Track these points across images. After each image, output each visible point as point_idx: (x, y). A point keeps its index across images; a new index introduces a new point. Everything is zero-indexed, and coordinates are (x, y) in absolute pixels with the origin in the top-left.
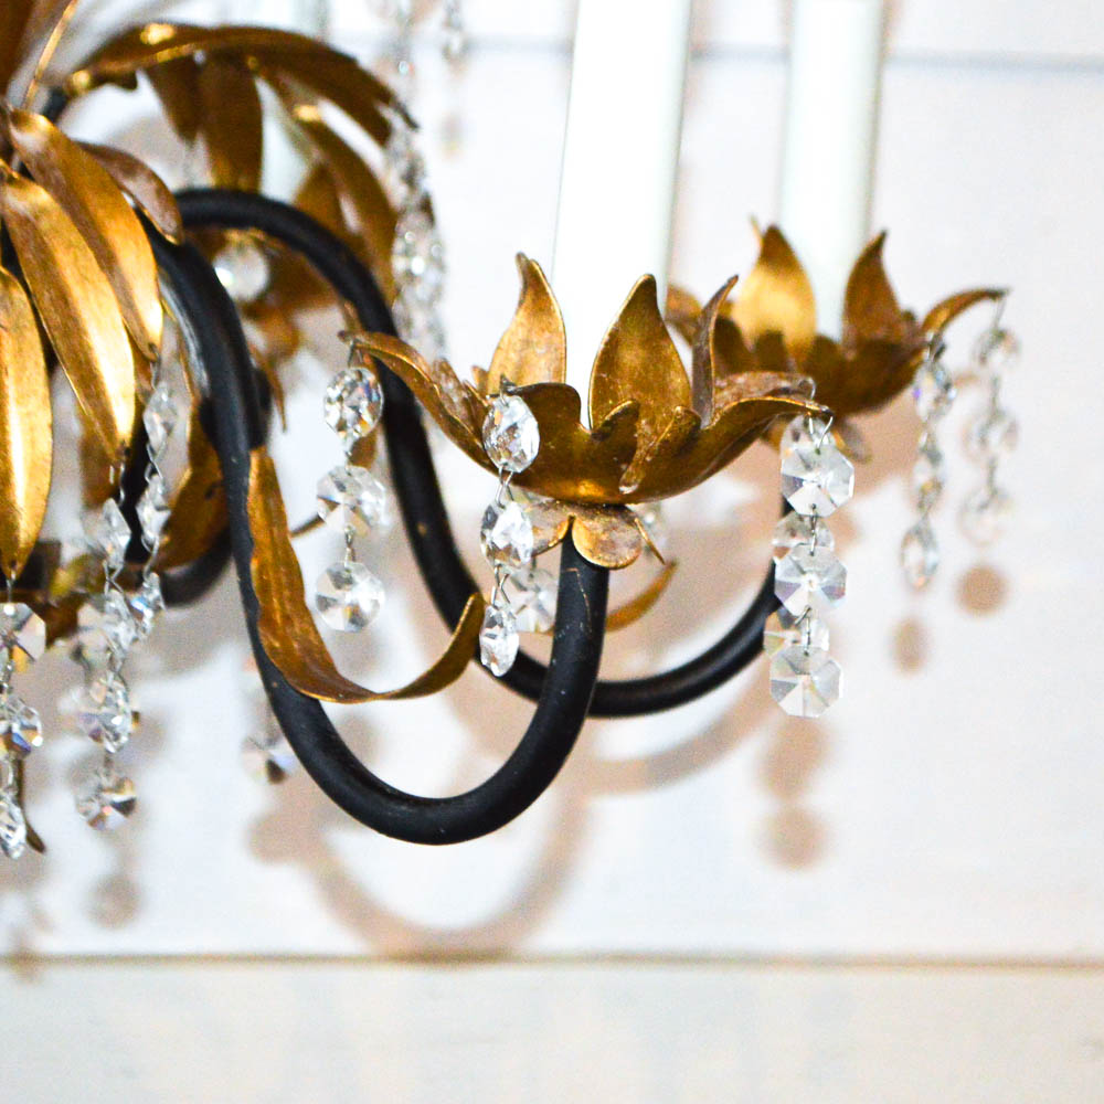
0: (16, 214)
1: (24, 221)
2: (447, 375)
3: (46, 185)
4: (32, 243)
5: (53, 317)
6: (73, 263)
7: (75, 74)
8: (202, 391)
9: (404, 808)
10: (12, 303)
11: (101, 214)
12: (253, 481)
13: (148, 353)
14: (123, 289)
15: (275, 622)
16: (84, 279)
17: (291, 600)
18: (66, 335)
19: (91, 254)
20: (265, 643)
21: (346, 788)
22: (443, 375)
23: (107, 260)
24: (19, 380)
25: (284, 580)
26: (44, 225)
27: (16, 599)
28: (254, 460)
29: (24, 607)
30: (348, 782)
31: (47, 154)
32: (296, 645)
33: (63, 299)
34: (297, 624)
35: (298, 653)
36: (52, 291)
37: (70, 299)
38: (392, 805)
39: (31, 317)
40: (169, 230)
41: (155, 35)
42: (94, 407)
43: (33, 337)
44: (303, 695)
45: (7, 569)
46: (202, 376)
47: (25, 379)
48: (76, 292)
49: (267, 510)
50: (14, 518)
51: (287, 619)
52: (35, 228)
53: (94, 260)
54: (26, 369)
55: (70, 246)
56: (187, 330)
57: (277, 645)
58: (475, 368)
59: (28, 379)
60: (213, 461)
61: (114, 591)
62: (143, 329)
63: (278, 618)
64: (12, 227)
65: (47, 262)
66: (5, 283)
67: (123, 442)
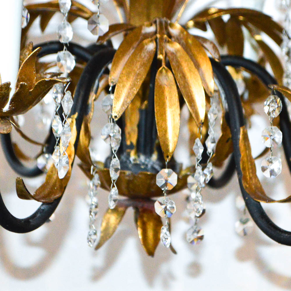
0: (170, 51)
1: (172, 54)
3: (179, 43)
5: (181, 82)
6: (187, 66)
7: (189, 22)
8: (226, 109)
9: (286, 235)
10: (168, 78)
11: (196, 53)
12: (241, 136)
13: (209, 95)
14: (202, 75)
15: (247, 179)
16: (190, 71)
17: (252, 173)
18: (185, 87)
19: (192, 63)
20: (244, 185)
21: (268, 229)
23: (197, 66)
24: (170, 101)
25: (250, 167)
26: (178, 55)
27: (168, 168)
28: (241, 130)
29: (171, 170)
30: (269, 228)
31: (180, 36)
32: (253, 186)
33: (184, 76)
34: (254, 180)
35: (254, 189)
36: (181, 74)
38: (283, 234)
39: (174, 81)
41: (213, 11)
42: (193, 109)
43: (175, 87)
44: (256, 201)
45: (166, 158)
46: (226, 105)
47: (172, 100)
48: (188, 75)
49: (245, 145)
50: (168, 143)
51: (251, 178)
52: (176, 56)
53: (193, 65)
54: (172, 98)
55: (186, 61)
57: (247, 186)
59: (173, 100)
60: (229, 131)
61: (198, 167)
62: (208, 87)
63: (248, 178)
64: (169, 55)
65: (179, 65)
66: (167, 71)
67: (202, 121)
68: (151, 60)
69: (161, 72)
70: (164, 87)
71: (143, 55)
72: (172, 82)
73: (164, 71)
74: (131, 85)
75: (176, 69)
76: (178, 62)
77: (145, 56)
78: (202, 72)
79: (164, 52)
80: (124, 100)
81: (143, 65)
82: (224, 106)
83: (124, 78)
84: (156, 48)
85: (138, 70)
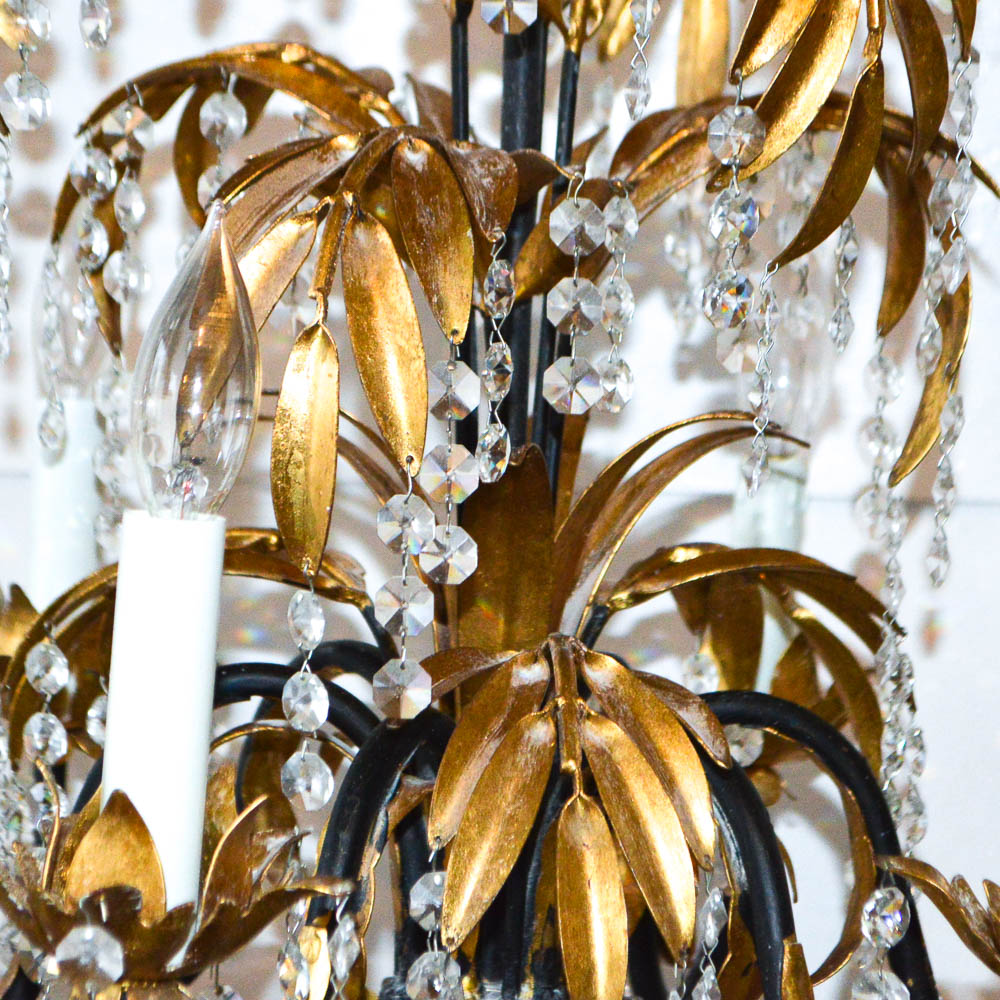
0: (594, 746)
1: (601, 752)
2: (964, 891)
3: (616, 719)
4: (608, 772)
5: (627, 837)
6: (643, 789)
8: (741, 885)
10: (593, 825)
11: (662, 743)
12: (786, 965)
13: (704, 864)
14: (683, 807)
16: (653, 804)
18: (638, 851)
19: (657, 780)
22: (961, 891)
23: (669, 783)
24: (599, 891)
26: (618, 756)
28: (787, 946)
31: (614, 689)
33: (635, 820)
36: (627, 814)
37: (641, 821)
39: (608, 835)
40: (719, 755)
42: (662, 913)
43: (611, 854)
46: (741, 873)
47: (605, 891)
48: (645, 813)
52: (610, 757)
53: (659, 785)
54: (605, 882)
55: (639, 774)
56: (728, 833)
58: (985, 881)
60: (749, 945)
62: (698, 841)
64: (592, 758)
65: (621, 788)
66: (587, 806)
67: (685, 943)
68: (545, 777)
69: (572, 808)
70: (582, 853)
71: (521, 759)
72: (603, 838)
73: (580, 807)
74: (490, 851)
75: (614, 799)
76: (618, 780)
77: (526, 763)
78: (682, 799)
79: (579, 752)
80: (474, 893)
81: (524, 790)
82: (736, 875)
83: (473, 832)
84: (557, 739)
85: (508, 807)
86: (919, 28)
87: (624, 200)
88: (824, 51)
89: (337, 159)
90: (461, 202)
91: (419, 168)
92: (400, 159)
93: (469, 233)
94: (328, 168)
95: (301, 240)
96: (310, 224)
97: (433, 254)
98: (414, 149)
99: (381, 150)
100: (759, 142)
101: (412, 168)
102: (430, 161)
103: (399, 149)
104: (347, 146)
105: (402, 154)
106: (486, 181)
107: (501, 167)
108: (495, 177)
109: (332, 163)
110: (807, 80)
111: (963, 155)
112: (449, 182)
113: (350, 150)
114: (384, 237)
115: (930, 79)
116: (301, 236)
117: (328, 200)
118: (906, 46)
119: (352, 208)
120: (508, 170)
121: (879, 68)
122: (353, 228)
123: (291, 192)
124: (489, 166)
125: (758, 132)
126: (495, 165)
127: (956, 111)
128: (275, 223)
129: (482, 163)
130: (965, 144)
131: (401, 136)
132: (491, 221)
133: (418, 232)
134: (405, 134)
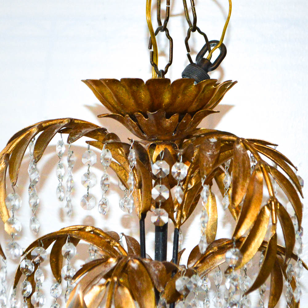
86: (287, 223)
87: (197, 276)
88: (259, 231)
89: (110, 266)
90: (150, 279)
91: (136, 268)
92: (130, 266)
93: (153, 289)
94: (108, 269)
95: (101, 293)
96: (103, 288)
97: (142, 296)
98: (134, 262)
99: (124, 263)
100: (240, 259)
101: (133, 268)
102: (139, 266)
103: (129, 263)
104: (113, 262)
105: (130, 264)
106: (156, 272)
107: (160, 267)
108: (159, 271)
109: (109, 268)
110: (254, 240)
111: (300, 260)
112: (145, 272)
113: (114, 263)
114: (127, 291)
115: (290, 237)
116: (101, 291)
117: (109, 280)
118: (283, 228)
119: (116, 282)
120: (163, 268)
121: (276, 235)
122: (117, 288)
123: (97, 277)
124: (157, 267)
125: (240, 256)
126: (158, 267)
127: (297, 246)
128: (92, 287)
129: (154, 266)
130: (300, 256)
131: (129, 258)
132: (159, 285)
133: (137, 289)
134: (131, 258)
